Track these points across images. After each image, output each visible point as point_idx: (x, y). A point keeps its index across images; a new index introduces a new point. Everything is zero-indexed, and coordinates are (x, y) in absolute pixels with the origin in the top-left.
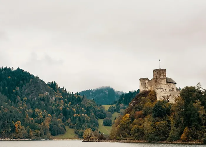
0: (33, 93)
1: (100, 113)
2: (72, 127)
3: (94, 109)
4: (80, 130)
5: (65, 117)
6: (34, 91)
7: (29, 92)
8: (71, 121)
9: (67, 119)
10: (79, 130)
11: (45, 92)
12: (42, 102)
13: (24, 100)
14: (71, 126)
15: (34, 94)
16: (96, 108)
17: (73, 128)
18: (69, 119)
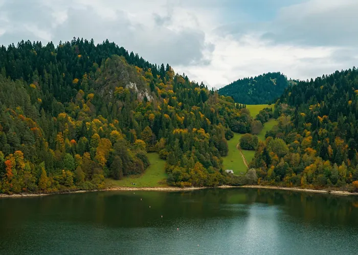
0: (108, 84)
1: (239, 122)
2: (163, 158)
3: (229, 114)
4: (175, 167)
5: (154, 135)
6: (109, 80)
7: (101, 83)
8: (166, 144)
9: (158, 138)
10: (173, 167)
11: (129, 84)
12: (119, 103)
13: (87, 98)
14: (162, 154)
15: (108, 86)
16: (233, 113)
17: (165, 159)
18: (162, 139)
